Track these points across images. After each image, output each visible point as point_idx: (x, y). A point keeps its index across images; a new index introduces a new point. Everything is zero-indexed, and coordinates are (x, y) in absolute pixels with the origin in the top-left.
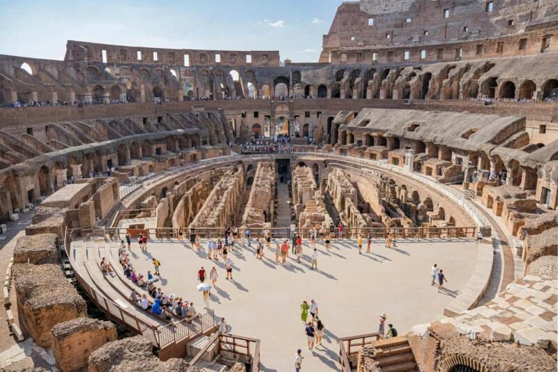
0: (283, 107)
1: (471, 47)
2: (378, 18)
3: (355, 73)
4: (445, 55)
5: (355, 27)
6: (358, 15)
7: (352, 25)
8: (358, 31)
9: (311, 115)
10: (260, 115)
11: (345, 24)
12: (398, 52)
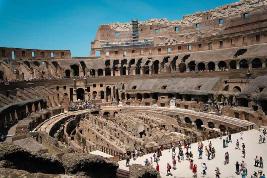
0: (80, 83)
1: (175, 47)
2: (121, 33)
3: (116, 62)
4: (162, 52)
5: (109, 37)
6: (110, 31)
7: (107, 36)
8: (111, 40)
9: (96, 86)
10: (67, 88)
11: (103, 36)
12: (137, 50)
